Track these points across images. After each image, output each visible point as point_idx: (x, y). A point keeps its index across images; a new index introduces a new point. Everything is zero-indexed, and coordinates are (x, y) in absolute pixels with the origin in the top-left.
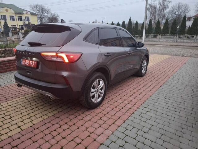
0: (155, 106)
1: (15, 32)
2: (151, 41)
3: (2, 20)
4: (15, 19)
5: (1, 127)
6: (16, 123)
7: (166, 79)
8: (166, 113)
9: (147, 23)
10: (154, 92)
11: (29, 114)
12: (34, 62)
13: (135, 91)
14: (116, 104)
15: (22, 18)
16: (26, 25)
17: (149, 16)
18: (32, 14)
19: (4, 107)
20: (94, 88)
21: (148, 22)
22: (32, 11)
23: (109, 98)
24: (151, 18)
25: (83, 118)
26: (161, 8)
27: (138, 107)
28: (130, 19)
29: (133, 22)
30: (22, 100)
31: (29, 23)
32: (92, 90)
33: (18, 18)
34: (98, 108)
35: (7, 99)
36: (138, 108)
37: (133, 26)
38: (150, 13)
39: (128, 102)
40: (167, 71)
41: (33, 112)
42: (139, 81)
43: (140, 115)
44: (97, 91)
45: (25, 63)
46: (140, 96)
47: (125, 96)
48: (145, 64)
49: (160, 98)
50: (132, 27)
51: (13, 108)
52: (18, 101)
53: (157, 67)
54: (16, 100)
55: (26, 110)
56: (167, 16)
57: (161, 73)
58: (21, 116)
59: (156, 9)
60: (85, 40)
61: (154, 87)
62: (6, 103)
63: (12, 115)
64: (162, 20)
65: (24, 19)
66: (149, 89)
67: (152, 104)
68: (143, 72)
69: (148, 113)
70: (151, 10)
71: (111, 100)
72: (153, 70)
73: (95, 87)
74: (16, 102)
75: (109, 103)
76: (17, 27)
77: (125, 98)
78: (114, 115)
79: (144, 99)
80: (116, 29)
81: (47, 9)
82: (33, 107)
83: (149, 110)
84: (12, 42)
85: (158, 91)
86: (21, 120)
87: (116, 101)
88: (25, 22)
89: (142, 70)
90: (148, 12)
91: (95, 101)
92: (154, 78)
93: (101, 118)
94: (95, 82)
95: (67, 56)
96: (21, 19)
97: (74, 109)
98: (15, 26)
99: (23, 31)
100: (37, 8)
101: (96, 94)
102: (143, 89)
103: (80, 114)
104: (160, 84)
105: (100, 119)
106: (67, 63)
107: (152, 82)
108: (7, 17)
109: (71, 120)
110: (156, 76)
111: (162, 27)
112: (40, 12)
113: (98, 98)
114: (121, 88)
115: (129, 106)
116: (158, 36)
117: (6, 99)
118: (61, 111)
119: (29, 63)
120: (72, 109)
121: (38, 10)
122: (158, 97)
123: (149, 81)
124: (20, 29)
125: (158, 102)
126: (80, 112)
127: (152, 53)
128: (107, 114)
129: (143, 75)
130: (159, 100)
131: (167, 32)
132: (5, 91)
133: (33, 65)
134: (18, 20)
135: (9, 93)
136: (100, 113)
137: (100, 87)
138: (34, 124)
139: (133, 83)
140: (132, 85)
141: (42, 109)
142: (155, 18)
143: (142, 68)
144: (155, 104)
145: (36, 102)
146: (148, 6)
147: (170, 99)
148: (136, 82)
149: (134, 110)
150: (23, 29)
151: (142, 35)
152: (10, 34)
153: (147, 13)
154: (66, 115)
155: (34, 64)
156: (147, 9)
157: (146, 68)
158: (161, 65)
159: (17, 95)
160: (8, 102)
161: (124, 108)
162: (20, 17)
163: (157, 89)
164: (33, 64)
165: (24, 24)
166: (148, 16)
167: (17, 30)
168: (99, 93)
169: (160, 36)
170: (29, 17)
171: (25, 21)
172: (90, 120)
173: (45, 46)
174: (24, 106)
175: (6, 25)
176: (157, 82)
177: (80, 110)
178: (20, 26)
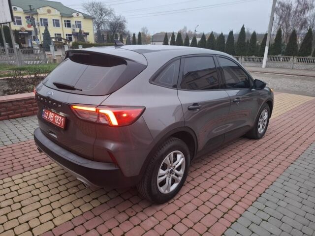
0: (280, 209)
1: (59, 45)
2: (277, 68)
3: (42, 25)
4: (61, 25)
5: (2, 226)
6: (27, 221)
7: (303, 148)
8: (300, 226)
9: (272, 34)
10: (278, 175)
11: (51, 202)
12: (60, 118)
13: (242, 170)
14: (204, 197)
15: (70, 24)
16: (76, 34)
17: (278, 22)
18: (86, 17)
19: (16, 185)
20: (165, 167)
21: (274, 31)
22: (86, 13)
23: (192, 182)
24: (281, 25)
25: (142, 221)
26: (299, 9)
27: (246, 206)
28: (243, 29)
29: (248, 31)
30: (46, 172)
31: (80, 30)
32: (161, 172)
33: (65, 23)
34: (170, 202)
35: (24, 168)
36: (246, 210)
37: (248, 38)
38: (278, 17)
39: (228, 195)
40: (306, 129)
41: (58, 200)
42: (251, 148)
43: (248, 228)
44: (171, 172)
45: (48, 117)
46: (252, 183)
47: (222, 179)
48: (266, 117)
49: (289, 190)
50: (246, 41)
51: (29, 188)
52: (40, 174)
53: (287, 121)
54: (37, 170)
55: (48, 194)
56: (309, 23)
57: (293, 133)
58: (38, 205)
59: (290, 10)
60: (153, 82)
61: (280, 164)
62: (21, 176)
63: (23, 203)
64: (301, 29)
65: (74, 25)
66: (268, 169)
67: (274, 203)
68: (260, 130)
69: (264, 224)
70: (281, 11)
71: (195, 187)
72: (278, 126)
73: (167, 165)
74: (36, 176)
75: (191, 192)
76: (62, 36)
77: (222, 183)
78: (199, 221)
79: (259, 190)
80: (215, 58)
81: (109, 9)
82: (61, 188)
83: (266, 217)
84: (52, 61)
85: (286, 174)
86: (36, 214)
87: (205, 191)
88: (74, 30)
89: (259, 127)
90: (275, 16)
91: (165, 191)
92: (279, 143)
93: (174, 226)
94: (167, 158)
95: (116, 114)
96: (68, 25)
97: (128, 199)
98: (60, 34)
99: (71, 43)
100: (94, 8)
101: (167, 179)
102: (258, 167)
103: (137, 213)
104: (292, 158)
105: (172, 228)
106: (115, 126)
107: (276, 153)
108: (48, 21)
109: (120, 224)
110: (283, 140)
111: (299, 42)
112: (98, 13)
113: (172, 184)
114: (216, 162)
115: (229, 204)
116: (291, 59)
117: (22, 167)
118: (106, 203)
119: (54, 118)
120: (125, 200)
121: (94, 11)
122: (286, 188)
123: (270, 149)
124: (66, 40)
125: (286, 199)
126: (137, 208)
127: (278, 90)
128: (186, 217)
129: (259, 136)
130: (287, 194)
131: (309, 52)
132: (24, 152)
133: (59, 124)
134: (64, 26)
135: (29, 156)
136: (174, 213)
137: (176, 164)
138: (56, 226)
139: (240, 151)
140: (239, 157)
141: (75, 194)
142: (287, 26)
143: (259, 124)
144: (279, 204)
145: (67, 178)
146: (277, 5)
147: (309, 193)
148: (246, 151)
149: (237, 213)
150: (70, 39)
151: (263, 56)
152: (52, 48)
153: (274, 18)
154: (113, 212)
155: (61, 122)
156: (274, 10)
157: (265, 123)
158: (295, 116)
159: (40, 161)
160: (24, 174)
161: (219, 207)
162: (68, 21)
163: (285, 168)
164: (59, 122)
165: (73, 32)
166: (275, 22)
167: (63, 41)
168: (174, 175)
169: (295, 59)
170: (80, 22)
171: (75, 28)
172: (152, 228)
173: (80, 92)
174: (47, 185)
175: (47, 34)
176: (286, 153)
177: (137, 204)
178: (67, 35)
